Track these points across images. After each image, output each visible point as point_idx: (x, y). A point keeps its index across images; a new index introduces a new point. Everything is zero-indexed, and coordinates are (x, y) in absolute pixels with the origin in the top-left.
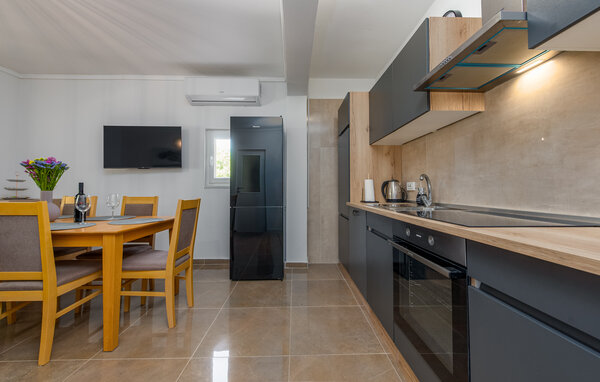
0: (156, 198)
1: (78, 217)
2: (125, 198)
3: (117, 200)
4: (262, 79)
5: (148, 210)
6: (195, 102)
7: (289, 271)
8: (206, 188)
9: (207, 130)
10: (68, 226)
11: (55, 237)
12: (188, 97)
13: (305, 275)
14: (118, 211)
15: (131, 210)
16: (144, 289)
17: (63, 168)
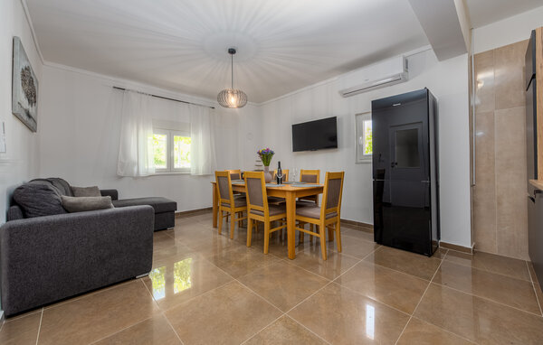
0: (318, 171)
1: (279, 181)
2: (302, 171)
3: (296, 172)
4: (406, 54)
5: (314, 179)
6: (346, 94)
7: (444, 252)
8: (357, 163)
9: (357, 115)
10: (274, 186)
11: (269, 191)
12: (340, 92)
13: (470, 261)
14: (298, 179)
15: (305, 179)
16: (312, 230)
17: (272, 153)
